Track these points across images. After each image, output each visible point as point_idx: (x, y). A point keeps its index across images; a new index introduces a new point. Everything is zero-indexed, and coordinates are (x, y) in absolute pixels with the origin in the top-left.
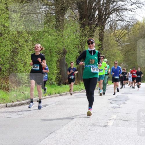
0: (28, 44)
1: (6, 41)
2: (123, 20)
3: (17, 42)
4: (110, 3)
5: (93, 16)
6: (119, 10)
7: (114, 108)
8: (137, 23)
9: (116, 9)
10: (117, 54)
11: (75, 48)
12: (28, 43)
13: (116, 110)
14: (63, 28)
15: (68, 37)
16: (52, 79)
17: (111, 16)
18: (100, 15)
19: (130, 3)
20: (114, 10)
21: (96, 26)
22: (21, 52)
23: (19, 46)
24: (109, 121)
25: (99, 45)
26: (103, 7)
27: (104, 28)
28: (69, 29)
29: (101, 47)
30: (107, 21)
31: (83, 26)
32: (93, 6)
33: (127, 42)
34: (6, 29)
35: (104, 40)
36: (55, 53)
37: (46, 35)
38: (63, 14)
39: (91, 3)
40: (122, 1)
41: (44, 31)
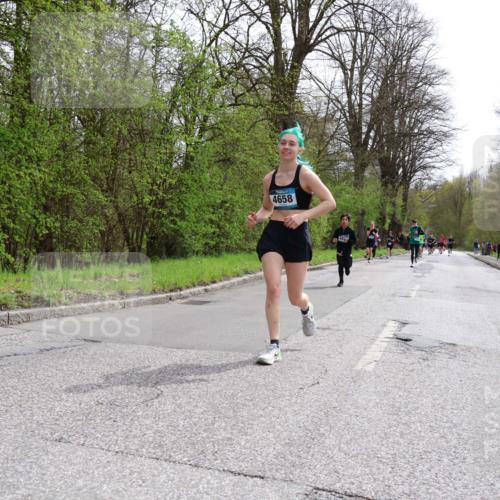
2: (430, 179)
4: (416, 159)
5: (397, 173)
6: (426, 167)
7: (418, 277)
8: (446, 182)
9: (423, 166)
11: (376, 208)
13: (419, 279)
14: (363, 186)
15: (368, 196)
17: (417, 174)
18: (404, 172)
19: (439, 160)
20: (420, 167)
21: (399, 185)
24: (411, 292)
25: (402, 206)
26: (408, 164)
27: (409, 187)
28: (368, 187)
29: (405, 208)
30: (412, 180)
31: (385, 184)
32: (397, 162)
33: (434, 203)
35: (409, 200)
38: (363, 171)
39: (395, 158)
40: (429, 157)
41: (342, 189)
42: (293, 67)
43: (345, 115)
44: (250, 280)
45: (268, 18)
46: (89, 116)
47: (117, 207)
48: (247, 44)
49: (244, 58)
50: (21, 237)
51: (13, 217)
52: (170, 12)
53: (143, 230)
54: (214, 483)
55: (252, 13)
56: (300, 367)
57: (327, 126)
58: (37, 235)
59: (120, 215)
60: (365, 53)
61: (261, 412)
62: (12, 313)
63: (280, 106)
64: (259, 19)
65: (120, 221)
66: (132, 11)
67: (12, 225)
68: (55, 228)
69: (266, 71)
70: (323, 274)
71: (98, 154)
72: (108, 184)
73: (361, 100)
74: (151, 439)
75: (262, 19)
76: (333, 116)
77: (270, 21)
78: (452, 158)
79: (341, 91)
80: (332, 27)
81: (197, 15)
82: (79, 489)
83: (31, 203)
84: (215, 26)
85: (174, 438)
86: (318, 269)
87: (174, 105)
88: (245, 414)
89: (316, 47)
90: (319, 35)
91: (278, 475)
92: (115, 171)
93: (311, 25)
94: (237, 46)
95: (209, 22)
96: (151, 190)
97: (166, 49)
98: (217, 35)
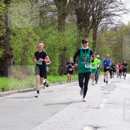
0: (36, 43)
1: (19, 40)
2: (112, 23)
3: (28, 41)
4: (102, 9)
5: (88, 20)
6: (109, 15)
7: (105, 93)
8: (123, 25)
9: (107, 14)
10: (107, 50)
11: (74, 45)
12: (36, 41)
13: (106, 95)
14: (64, 30)
15: (68, 37)
16: (55, 70)
17: (102, 20)
18: (94, 19)
19: (118, 10)
20: (105, 15)
21: (90, 28)
22: (30, 49)
23: (29, 44)
24: (101, 104)
25: (93, 44)
26: (96, 13)
27: (97, 30)
29: (95, 45)
30: (99, 24)
31: (80, 28)
32: (88, 12)
33: (115, 41)
34: (19, 30)
35: (97, 39)
36: (58, 50)
37: (51, 35)
38: (64, 19)
39: (86, 9)
40: (111, 8)
41: (49, 32)
78: (127, 8)
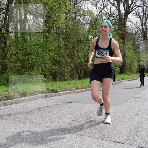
42: (124, 19)
43: (141, 32)
44: (114, 83)
45: (116, 5)
46: (65, 37)
47: (74, 63)
48: (110, 13)
49: (109, 17)
50: (47, 73)
51: (45, 67)
52: (87, 5)
53: (82, 69)
54: (108, 144)
55: (111, 3)
56: (132, 110)
57: (136, 36)
58: (52, 72)
59: (75, 65)
60: (147, 13)
61: (121, 123)
62: (46, 94)
63: (121, 31)
64: (113, 5)
65: (75, 67)
66: (76, 6)
67: (45, 69)
68: (57, 70)
69: (116, 21)
70: (137, 81)
71: (68, 48)
72: (71, 57)
73: (146, 27)
74: (88, 131)
75: (115, 5)
76: (137, 33)
77: (117, 5)
79: (140, 25)
80: (136, 5)
81: (95, 6)
82: (69, 145)
83: (50, 63)
84: (100, 8)
85: (95, 131)
86: (135, 79)
87: (89, 33)
88: (116, 124)
89: (131, 12)
90: (132, 8)
91: (127, 143)
92: (73, 53)
93: (129, 5)
94: (107, 14)
95: (99, 7)
96: (84, 58)
97: (86, 16)
98: (101, 11)
